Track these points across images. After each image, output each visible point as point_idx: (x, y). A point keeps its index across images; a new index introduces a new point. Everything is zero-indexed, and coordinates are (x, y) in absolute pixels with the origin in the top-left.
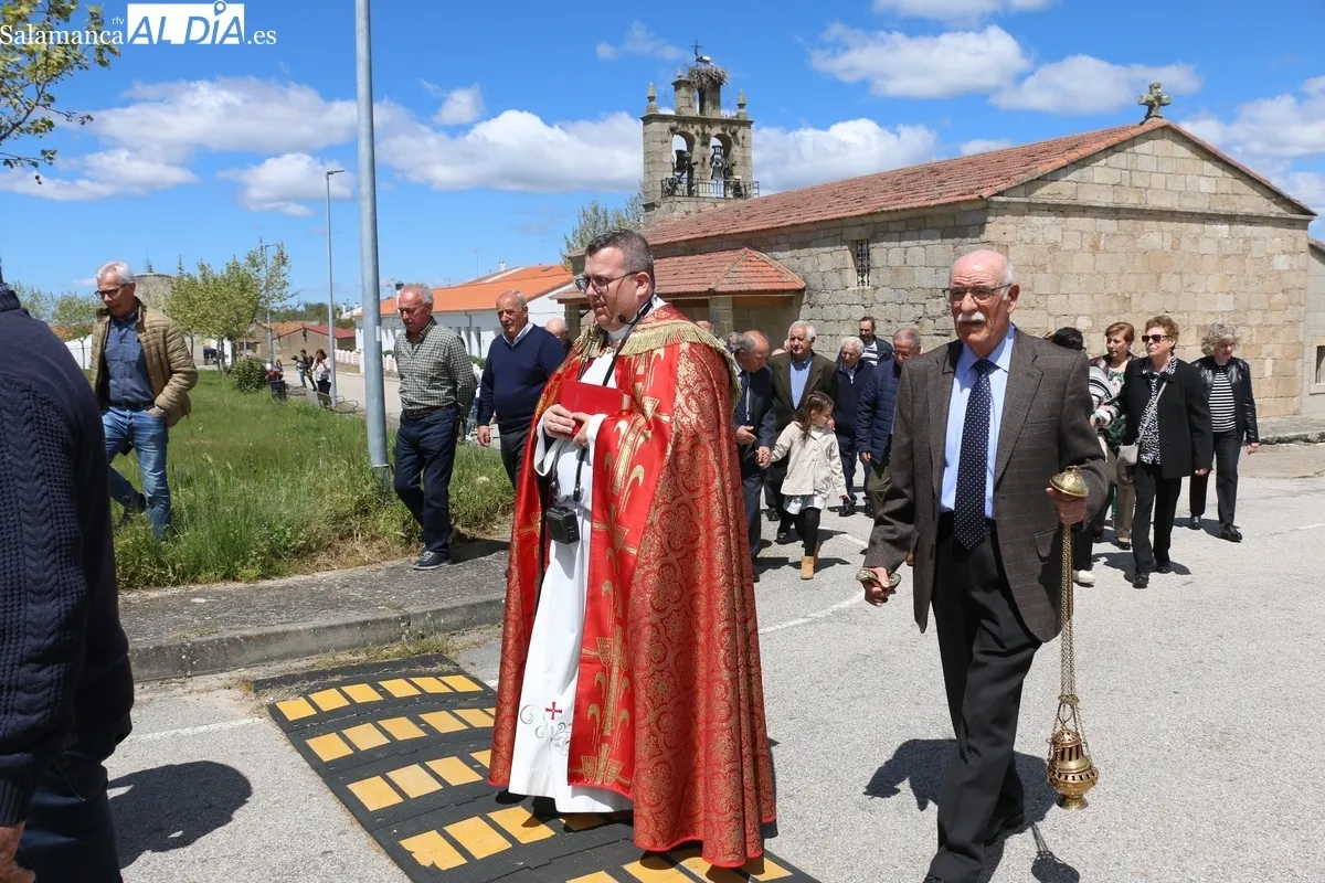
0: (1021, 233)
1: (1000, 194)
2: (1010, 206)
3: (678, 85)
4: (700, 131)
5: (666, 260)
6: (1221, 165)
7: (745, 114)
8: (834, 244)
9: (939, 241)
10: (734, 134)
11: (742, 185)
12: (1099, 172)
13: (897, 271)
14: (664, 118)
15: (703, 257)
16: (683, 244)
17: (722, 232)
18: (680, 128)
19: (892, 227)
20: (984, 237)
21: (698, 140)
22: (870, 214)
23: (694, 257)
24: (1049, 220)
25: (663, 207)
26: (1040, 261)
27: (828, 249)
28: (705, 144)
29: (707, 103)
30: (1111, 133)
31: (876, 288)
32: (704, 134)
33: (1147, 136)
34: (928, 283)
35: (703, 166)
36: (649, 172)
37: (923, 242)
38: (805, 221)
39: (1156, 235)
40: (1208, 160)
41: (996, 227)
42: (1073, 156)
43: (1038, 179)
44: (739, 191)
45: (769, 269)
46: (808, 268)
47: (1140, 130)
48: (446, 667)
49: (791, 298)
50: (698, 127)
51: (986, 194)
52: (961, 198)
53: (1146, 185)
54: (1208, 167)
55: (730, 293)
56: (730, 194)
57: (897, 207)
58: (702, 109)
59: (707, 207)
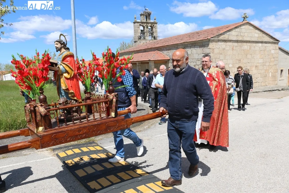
0: (217, 46)
1: (212, 38)
2: (214, 40)
3: (141, 15)
5: (139, 54)
6: (260, 31)
7: (156, 21)
9: (199, 48)
10: (154, 25)
11: (155, 37)
12: (233, 33)
14: (138, 22)
15: (147, 53)
16: (143, 50)
17: (151, 47)
18: (142, 24)
19: (189, 45)
20: (209, 47)
21: (146, 27)
22: (184, 43)
23: (146, 53)
24: (223, 43)
25: (138, 42)
26: (221, 52)
29: (148, 19)
30: (236, 24)
32: (147, 26)
33: (244, 25)
34: (196, 58)
35: (147, 33)
36: (135, 34)
37: (195, 49)
38: (170, 44)
39: (246, 46)
40: (257, 30)
41: (211, 45)
42: (228, 29)
43: (220, 34)
44: (155, 38)
45: (162, 55)
46: (170, 55)
47: (242, 23)
48: (95, 144)
49: (167, 61)
50: (146, 24)
51: (209, 38)
52: (203, 39)
53: (244, 35)
55: (154, 60)
56: (153, 39)
57: (189, 41)
58: (146, 20)
59: (148, 42)
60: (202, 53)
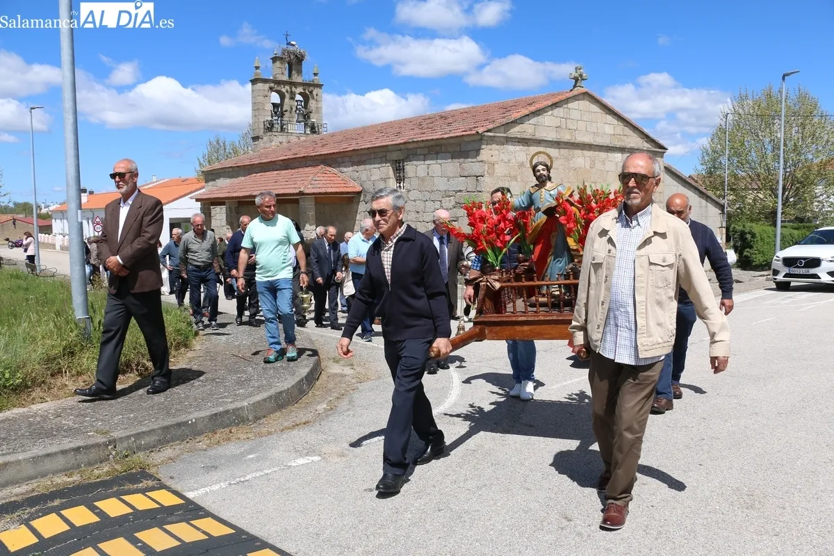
0: (502, 156)
1: (488, 131)
2: (495, 139)
3: (274, 60)
4: (289, 90)
5: (268, 173)
6: (616, 117)
7: (317, 80)
8: (381, 163)
9: (450, 160)
10: (311, 92)
11: (316, 125)
12: (548, 119)
13: (423, 180)
14: (265, 81)
15: (293, 171)
16: (280, 162)
17: (306, 155)
18: (276, 87)
19: (419, 151)
20: (479, 158)
21: (287, 96)
22: (405, 143)
23: (288, 171)
24: (518, 148)
25: (265, 138)
26: (513, 174)
27: (377, 166)
28: (292, 98)
29: (294, 72)
30: (553, 95)
31: (409, 191)
32: (291, 92)
33: (575, 98)
34: (442, 188)
35: (291, 112)
36: (256, 116)
37: (439, 161)
38: (362, 147)
39: (581, 159)
40: (609, 114)
41: (487, 152)
42: (532, 108)
43: (512, 122)
44: (313, 129)
45: (338, 179)
46: (364, 177)
47: (571, 94)
48: (150, 483)
49: (353, 197)
50: (287, 87)
51: (480, 130)
52: (464, 133)
53: (575, 128)
54: (609, 118)
55: (314, 194)
56: (308, 131)
57: (422, 139)
58: (290, 75)
59: (294, 139)
60: (458, 175)
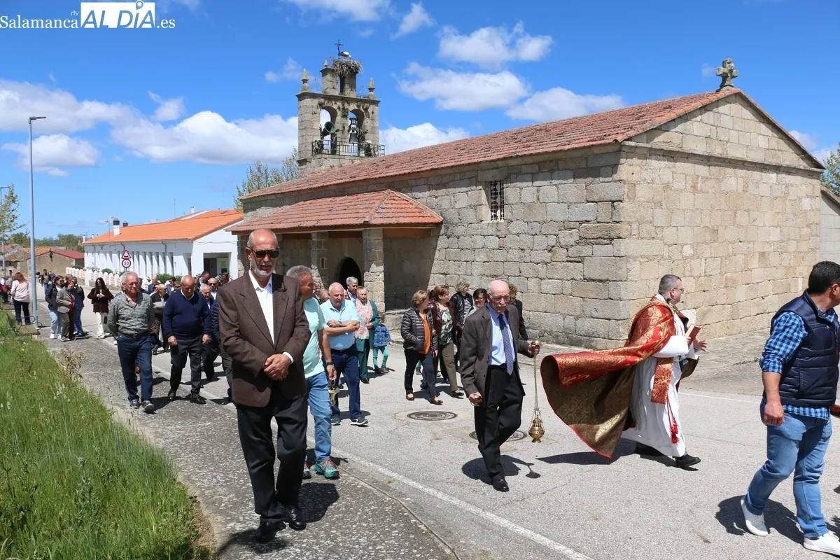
0: (645, 174)
1: (630, 139)
2: (637, 150)
3: (325, 72)
4: (341, 107)
5: (319, 200)
6: (771, 126)
7: (373, 96)
8: (470, 185)
9: (571, 180)
10: (366, 110)
11: (371, 147)
12: (696, 126)
13: (530, 206)
14: (314, 96)
15: (350, 197)
16: (334, 188)
17: (368, 177)
18: (327, 104)
19: (524, 169)
20: (615, 177)
21: (339, 113)
22: (505, 159)
23: (344, 198)
24: (663, 163)
25: (313, 162)
26: (657, 198)
27: (464, 189)
28: (345, 116)
29: (347, 86)
30: (700, 97)
31: (510, 222)
32: (344, 109)
33: (726, 100)
34: (560, 217)
35: (343, 132)
36: (303, 136)
37: (555, 182)
38: (443, 166)
39: (733, 179)
40: (763, 123)
41: (628, 168)
42: (679, 111)
43: (656, 129)
44: (369, 152)
45: (411, 206)
46: (445, 204)
47: (722, 95)
49: (430, 230)
50: (339, 104)
51: (620, 138)
52: (594, 143)
53: (726, 139)
54: (764, 128)
55: (382, 225)
56: (362, 154)
57: (531, 152)
58: (342, 90)
59: (346, 162)
60: (583, 200)
